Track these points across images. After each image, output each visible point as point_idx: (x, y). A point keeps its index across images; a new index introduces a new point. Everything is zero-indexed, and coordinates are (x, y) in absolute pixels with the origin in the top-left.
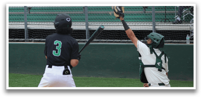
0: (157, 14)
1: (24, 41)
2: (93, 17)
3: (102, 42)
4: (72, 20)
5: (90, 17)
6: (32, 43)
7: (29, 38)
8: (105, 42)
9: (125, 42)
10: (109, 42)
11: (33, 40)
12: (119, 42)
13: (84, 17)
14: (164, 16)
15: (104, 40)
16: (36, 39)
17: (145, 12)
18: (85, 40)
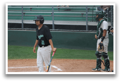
0: (88, 17)
1: (21, 30)
2: (56, 18)
3: (61, 31)
4: (44, 19)
5: (54, 18)
7: (24, 28)
8: (62, 31)
9: (72, 31)
10: (64, 31)
11: (26, 29)
12: (69, 31)
13: (52, 18)
14: (92, 18)
15: (62, 30)
16: (27, 29)
17: (82, 16)
18: (52, 30)
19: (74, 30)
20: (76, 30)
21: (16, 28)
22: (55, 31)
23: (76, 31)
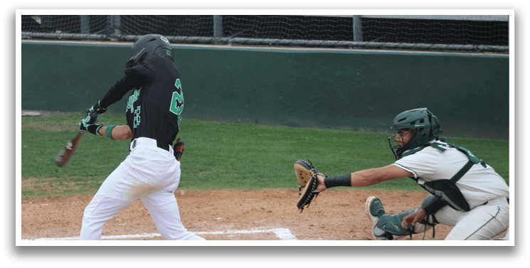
3: (389, 48)
6: (228, 47)
7: (222, 36)
10: (404, 48)
11: (230, 39)
12: (428, 49)
16: (237, 39)
18: (348, 42)
19: (451, 46)
20: (460, 46)
21: (183, 38)
22: (363, 47)
23: (460, 50)
